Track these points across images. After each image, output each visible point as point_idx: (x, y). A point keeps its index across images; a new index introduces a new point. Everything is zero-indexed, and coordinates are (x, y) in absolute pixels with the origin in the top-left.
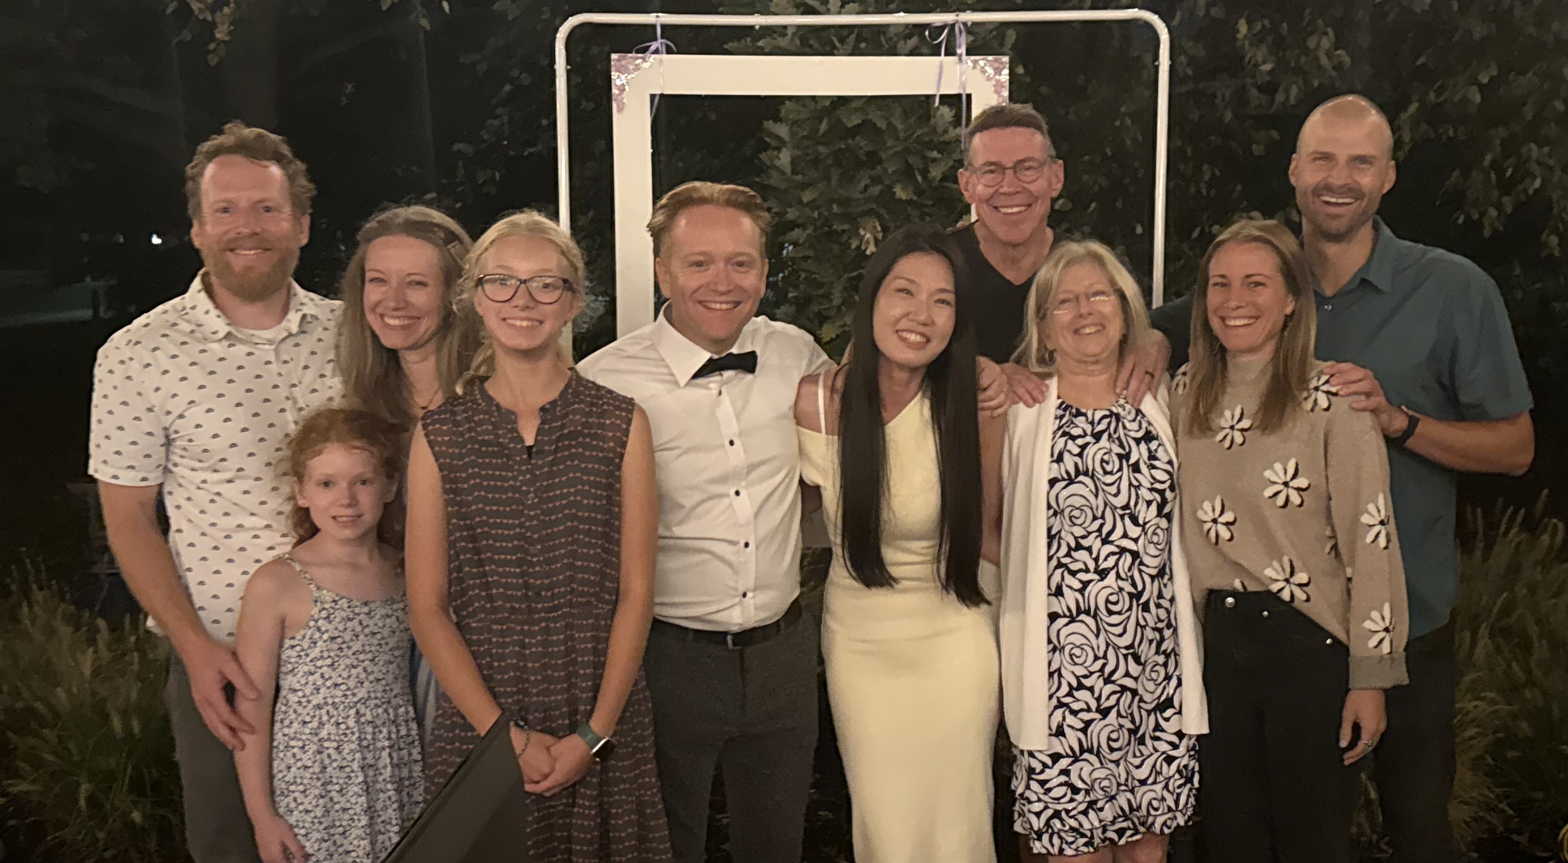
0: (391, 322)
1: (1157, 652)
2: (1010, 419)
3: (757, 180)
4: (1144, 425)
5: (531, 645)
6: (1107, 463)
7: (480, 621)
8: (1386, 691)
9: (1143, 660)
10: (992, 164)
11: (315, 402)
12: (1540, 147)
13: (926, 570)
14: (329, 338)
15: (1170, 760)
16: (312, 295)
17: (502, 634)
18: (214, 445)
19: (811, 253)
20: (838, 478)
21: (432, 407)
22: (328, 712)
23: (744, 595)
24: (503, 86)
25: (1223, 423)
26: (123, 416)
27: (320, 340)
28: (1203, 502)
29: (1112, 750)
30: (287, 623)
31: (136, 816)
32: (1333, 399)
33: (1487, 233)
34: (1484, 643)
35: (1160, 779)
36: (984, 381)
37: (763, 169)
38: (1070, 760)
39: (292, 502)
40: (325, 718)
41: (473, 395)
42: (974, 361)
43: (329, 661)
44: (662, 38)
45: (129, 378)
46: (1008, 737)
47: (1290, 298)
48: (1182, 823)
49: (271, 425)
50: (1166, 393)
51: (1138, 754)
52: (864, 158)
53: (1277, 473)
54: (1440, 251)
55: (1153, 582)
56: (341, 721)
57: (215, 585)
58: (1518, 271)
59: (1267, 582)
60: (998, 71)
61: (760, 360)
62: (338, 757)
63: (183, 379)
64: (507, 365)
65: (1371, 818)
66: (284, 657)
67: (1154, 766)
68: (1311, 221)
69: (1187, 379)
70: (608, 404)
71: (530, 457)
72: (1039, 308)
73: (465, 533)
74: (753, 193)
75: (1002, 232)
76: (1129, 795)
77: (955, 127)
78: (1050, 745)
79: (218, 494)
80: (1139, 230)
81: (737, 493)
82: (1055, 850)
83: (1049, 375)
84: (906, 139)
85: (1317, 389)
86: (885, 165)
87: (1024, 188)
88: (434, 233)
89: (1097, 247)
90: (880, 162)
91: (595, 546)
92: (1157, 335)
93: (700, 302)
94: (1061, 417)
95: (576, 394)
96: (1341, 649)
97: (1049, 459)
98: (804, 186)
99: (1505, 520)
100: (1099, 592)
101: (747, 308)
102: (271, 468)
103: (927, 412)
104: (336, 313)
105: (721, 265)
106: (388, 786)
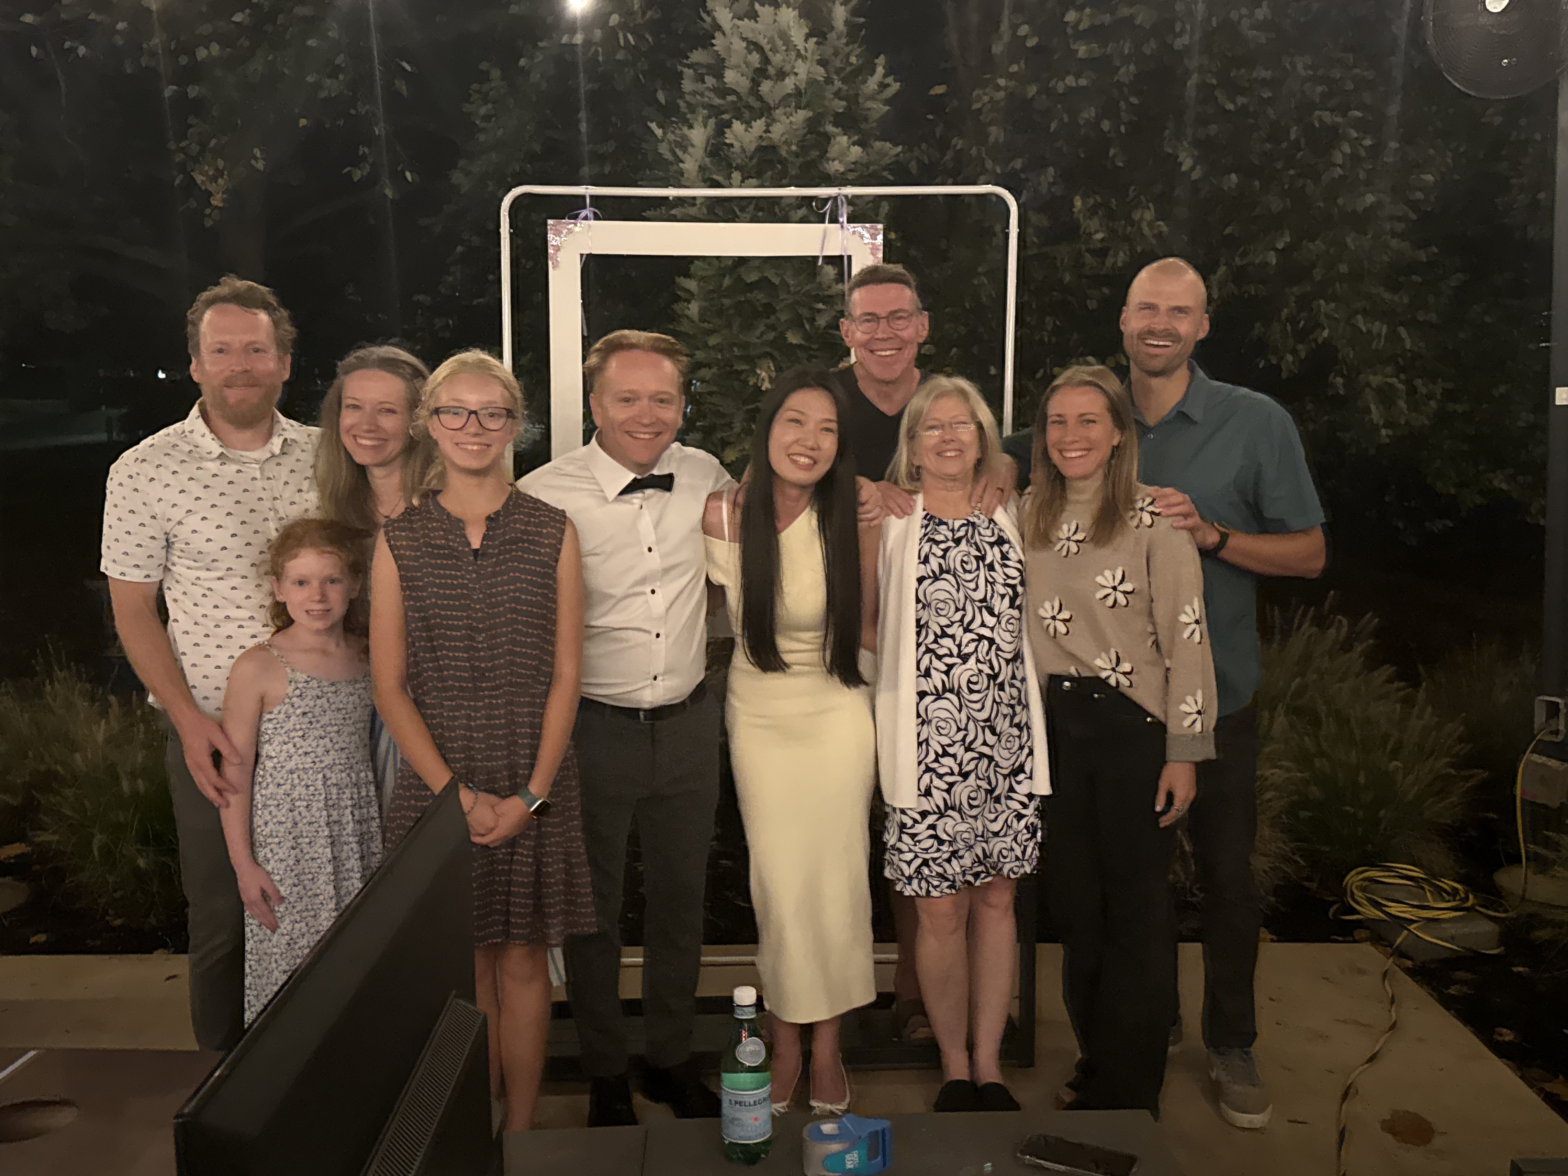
0: (364, 444)
1: (1011, 726)
2: (884, 529)
3: (673, 327)
4: (996, 531)
6: (966, 563)
7: (434, 697)
8: (1198, 762)
9: (998, 731)
10: (869, 314)
11: (293, 513)
12: (1327, 303)
13: (815, 656)
14: (308, 458)
15: (1020, 817)
16: (291, 421)
17: (453, 709)
18: (206, 547)
19: (715, 389)
20: (739, 579)
21: (393, 516)
22: (299, 776)
23: (655, 678)
24: (456, 247)
25: (1061, 536)
26: (131, 522)
27: (298, 460)
28: (1043, 602)
29: (972, 807)
30: (266, 700)
31: (141, 862)
32: (1155, 518)
33: (1284, 375)
34: (1281, 721)
35: (1011, 832)
36: (864, 495)
37: (674, 318)
38: (935, 817)
39: (272, 597)
40: (296, 781)
41: (428, 506)
42: (854, 479)
43: (300, 733)
44: (591, 206)
46: (882, 798)
47: (1117, 432)
48: (1029, 871)
49: (256, 532)
50: (1015, 510)
51: (993, 810)
52: (761, 310)
53: (1106, 579)
54: (1245, 390)
55: (1008, 664)
58: (1309, 407)
59: (1097, 670)
60: (874, 237)
61: (676, 481)
62: (308, 814)
63: (182, 491)
65: (1185, 867)
66: (263, 729)
67: (1006, 821)
68: (1137, 364)
69: (1032, 500)
70: (545, 516)
71: (476, 558)
72: (909, 432)
73: (420, 624)
74: (672, 340)
75: (876, 370)
76: (984, 845)
77: (837, 283)
78: (919, 803)
79: (210, 589)
80: (992, 370)
81: (653, 592)
82: (924, 893)
83: (915, 492)
84: (796, 293)
85: (1142, 509)
86: (779, 314)
87: (896, 335)
88: (403, 369)
89: (962, 383)
90: (774, 311)
91: (532, 635)
92: (1007, 458)
93: (627, 432)
94: (926, 526)
95: (517, 506)
96: (1160, 728)
97: (917, 561)
98: (711, 332)
99: (1298, 616)
100: (962, 673)
101: (666, 437)
102: (254, 568)
103: (814, 522)
104: (313, 437)
105: (645, 401)
106: (351, 839)
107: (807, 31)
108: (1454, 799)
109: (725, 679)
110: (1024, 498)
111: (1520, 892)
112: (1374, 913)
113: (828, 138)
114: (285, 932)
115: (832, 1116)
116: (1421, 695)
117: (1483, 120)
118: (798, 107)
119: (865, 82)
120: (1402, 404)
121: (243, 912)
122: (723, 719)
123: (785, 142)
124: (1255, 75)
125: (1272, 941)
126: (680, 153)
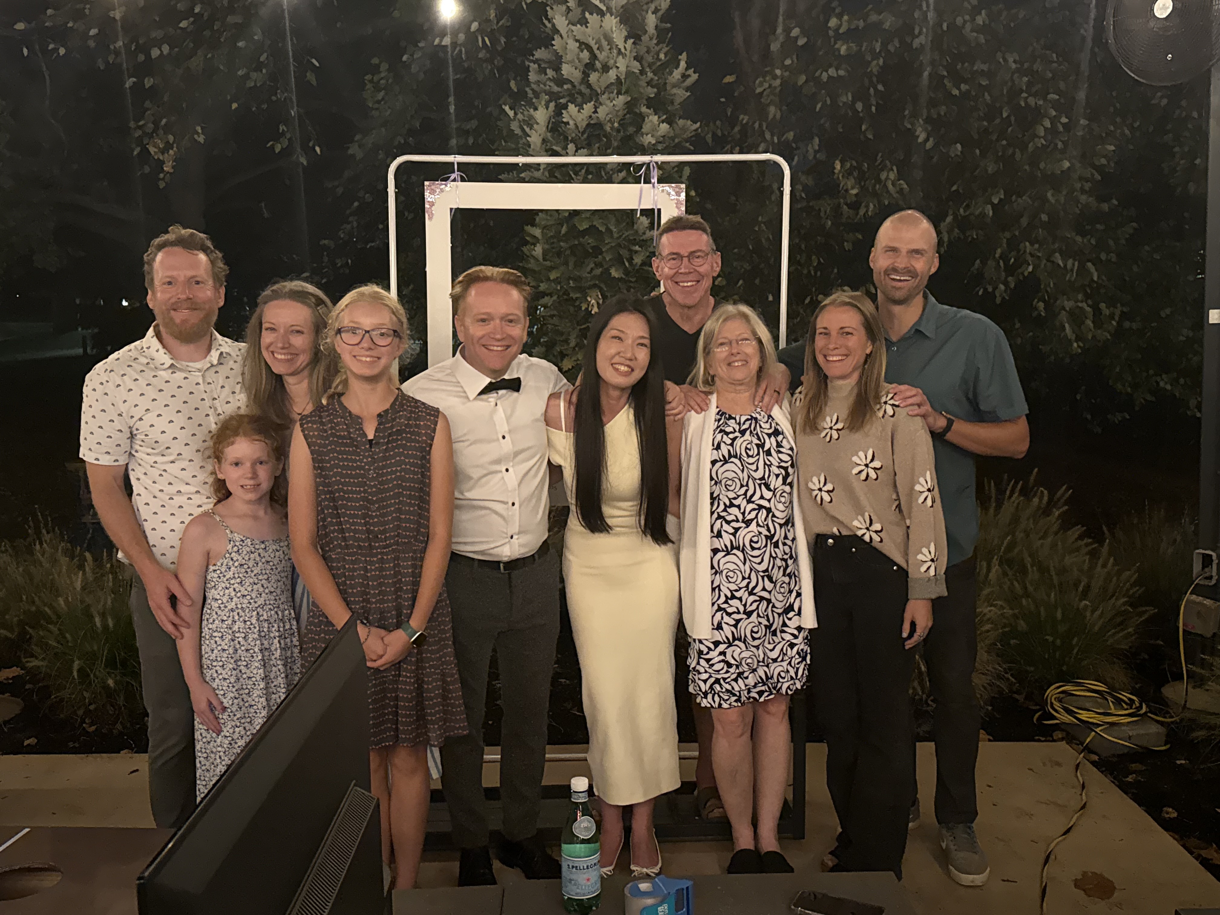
0: (279, 357)
1: (784, 575)
2: (686, 422)
3: (521, 264)
4: (773, 425)
5: (372, 570)
6: (750, 450)
7: (338, 553)
8: (932, 600)
9: (774, 580)
10: (674, 254)
11: (229, 410)
12: (1032, 244)
13: (632, 521)
14: (237, 367)
15: (792, 646)
16: (225, 339)
17: (353, 562)
18: (161, 438)
19: (555, 313)
20: (574, 460)
21: (306, 413)
22: (238, 614)
23: (512, 537)
24: (353, 204)
25: (826, 425)
26: (103, 420)
27: (232, 369)
28: (812, 477)
29: (754, 639)
30: (211, 555)
31: (111, 682)
32: (896, 409)
33: (998, 300)
34: (995, 568)
35: (786, 658)
36: (669, 397)
37: (523, 257)
38: (726, 646)
39: (214, 476)
40: (236, 618)
41: (333, 404)
42: (663, 383)
43: (238, 580)
44: (458, 171)
45: (106, 394)
46: (685, 630)
47: (869, 343)
48: (799, 687)
49: (200, 425)
50: (788, 406)
51: (771, 642)
52: (591, 251)
53: (860, 458)
54: (968, 312)
55: (781, 528)
56: (247, 619)
57: (162, 530)
58: (1018, 325)
59: (855, 529)
60: (678, 194)
61: (523, 383)
62: (245, 643)
64: (356, 385)
65: (921, 683)
66: (209, 577)
67: (782, 650)
68: (883, 293)
69: (802, 396)
70: (422, 412)
71: (371, 447)
72: (705, 348)
73: (328, 496)
74: (519, 274)
75: (680, 298)
76: (766, 669)
78: (713, 634)
79: (165, 470)
80: (771, 298)
81: (507, 470)
82: (717, 705)
83: (711, 393)
84: (618, 238)
85: (886, 403)
86: (604, 254)
87: (695, 270)
88: (310, 299)
89: (744, 309)
90: (601, 253)
91: (414, 505)
92: (782, 366)
93: (483, 345)
94: (719, 420)
95: (401, 405)
96: (903, 573)
97: (712, 448)
98: (551, 269)
99: (1010, 488)
100: (745, 535)
101: (514, 349)
102: (200, 454)
103: (632, 417)
104: (242, 351)
105: (498, 321)
106: (279, 662)
107: (626, 34)
108: (1130, 630)
109: (562, 540)
110: (795, 396)
111: (1183, 703)
112: (1067, 718)
113: (642, 118)
114: (228, 734)
115: (647, 877)
116: (1105, 549)
117: (1153, 102)
118: (619, 93)
119: (671, 73)
120: (1089, 323)
121: (193, 720)
122: (561, 570)
123: (610, 121)
124: (975, 68)
125: (990, 740)
126: (527, 130)
